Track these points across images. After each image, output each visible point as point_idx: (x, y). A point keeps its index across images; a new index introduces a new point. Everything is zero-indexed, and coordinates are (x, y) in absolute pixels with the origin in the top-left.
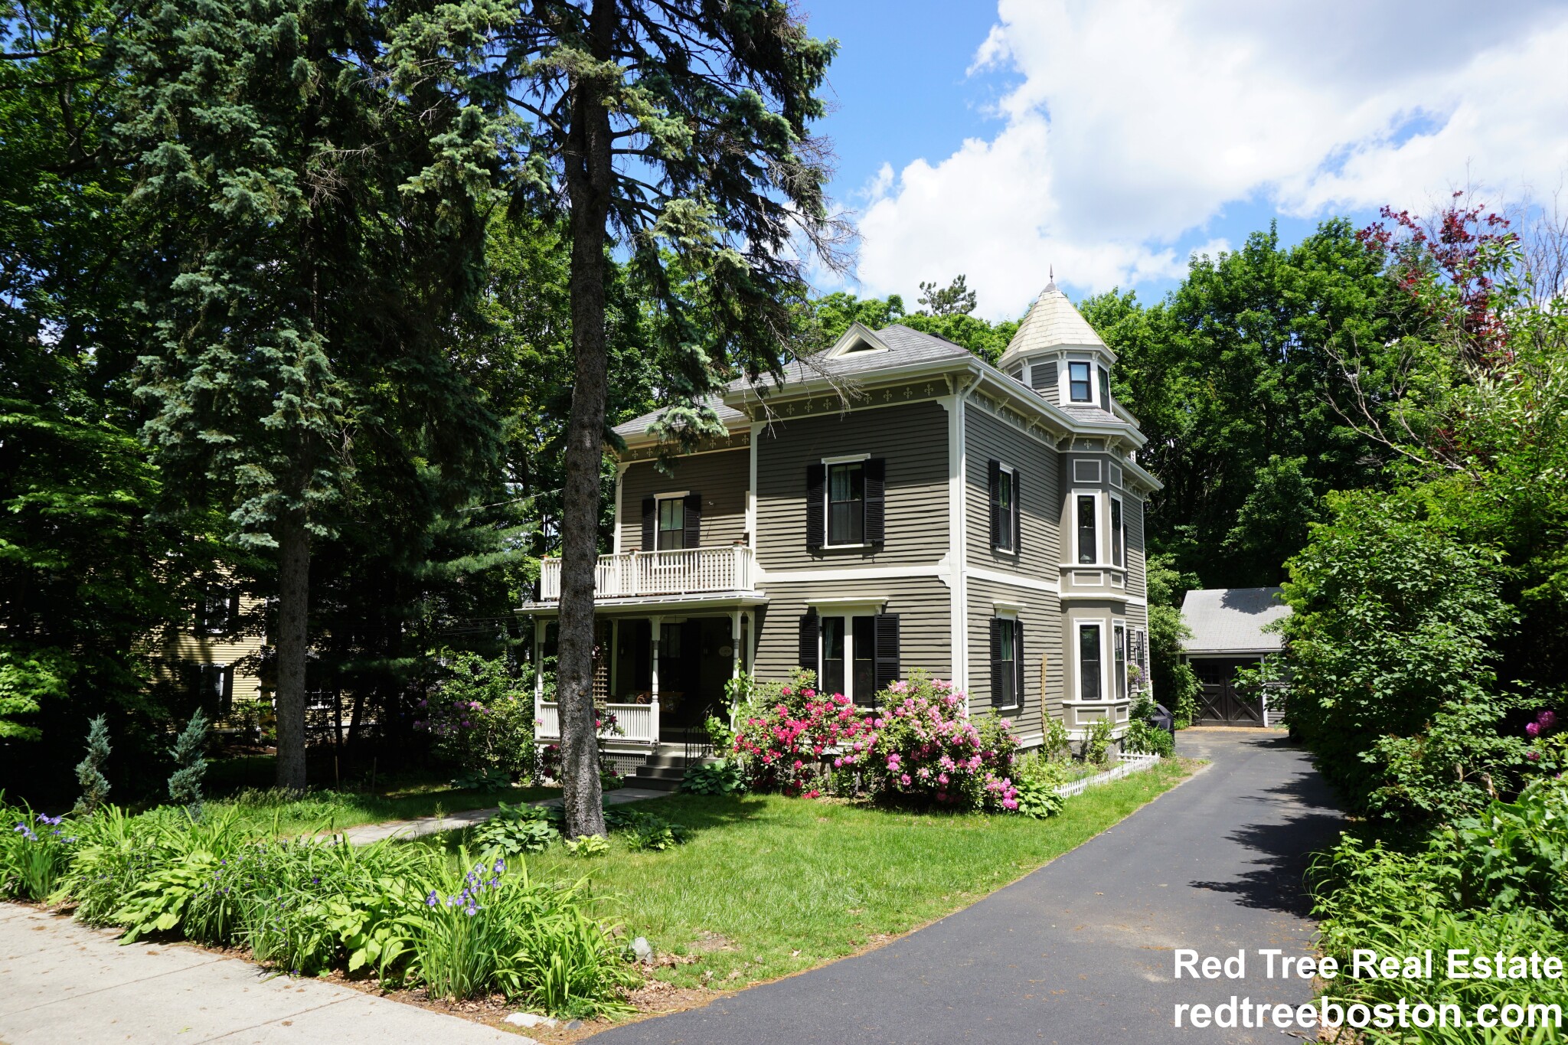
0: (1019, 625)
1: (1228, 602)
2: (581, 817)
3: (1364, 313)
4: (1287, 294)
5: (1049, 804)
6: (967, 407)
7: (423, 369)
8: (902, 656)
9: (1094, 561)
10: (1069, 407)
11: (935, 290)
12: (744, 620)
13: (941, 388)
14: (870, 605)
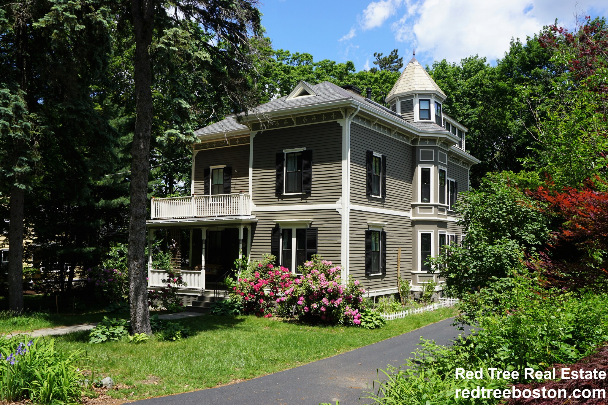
0: (384, 234)
2: (138, 324)
5: (377, 322)
6: (352, 124)
8: (319, 248)
9: (429, 201)
10: (418, 122)
11: (382, 57)
12: (245, 230)
13: (339, 115)
14: (304, 223)
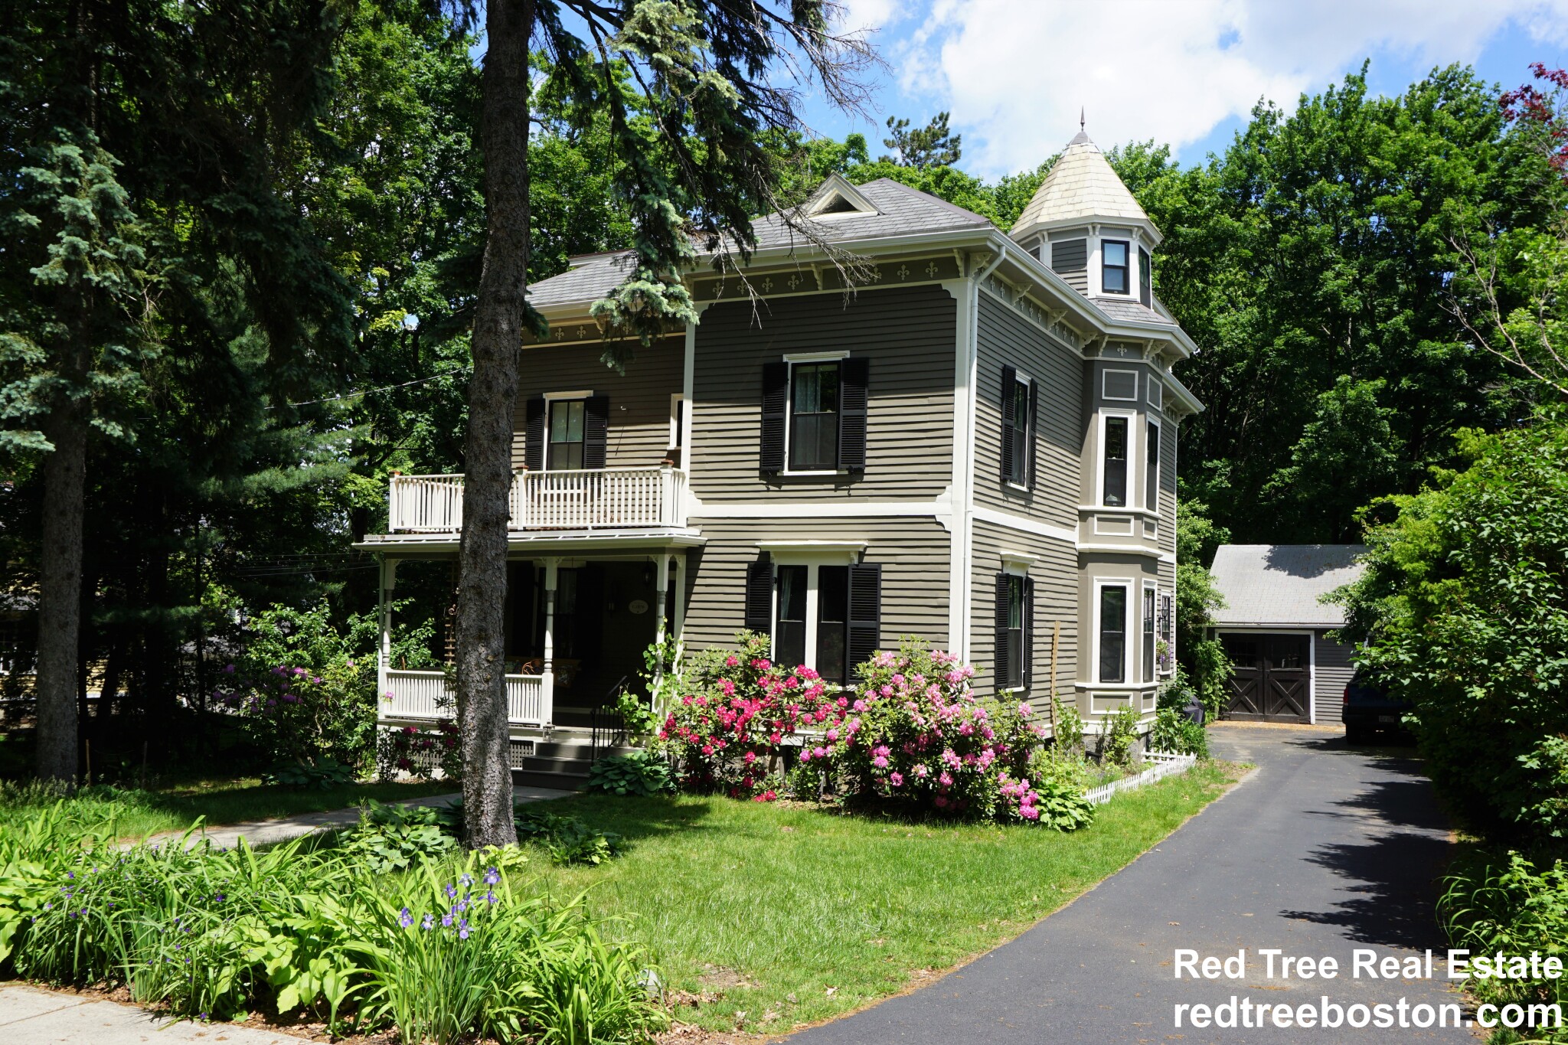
0: (1029, 583)
1: (1274, 562)
2: (487, 821)
3: (1470, 192)
4: (1374, 161)
5: (1078, 814)
6: (982, 296)
7: (256, 210)
8: (883, 619)
9: (1123, 503)
10: (1100, 299)
11: (908, 130)
12: (673, 566)
13: (948, 268)
14: (844, 552)
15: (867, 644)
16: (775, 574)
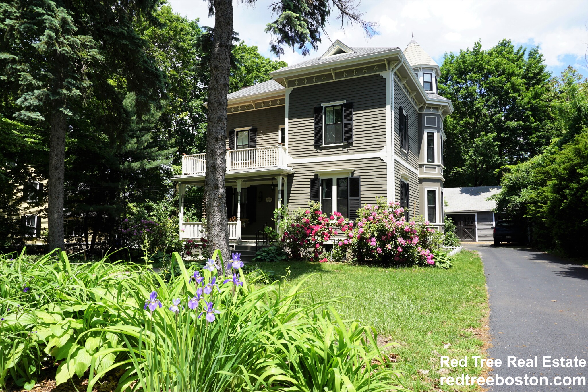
1: (462, 192)
3: (518, 75)
4: (488, 67)
5: (449, 262)
8: (362, 196)
9: (433, 161)
13: (383, 67)
14: (346, 172)
15: (356, 205)
16: (321, 182)
